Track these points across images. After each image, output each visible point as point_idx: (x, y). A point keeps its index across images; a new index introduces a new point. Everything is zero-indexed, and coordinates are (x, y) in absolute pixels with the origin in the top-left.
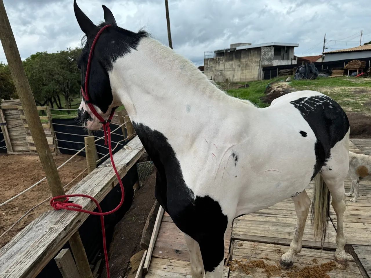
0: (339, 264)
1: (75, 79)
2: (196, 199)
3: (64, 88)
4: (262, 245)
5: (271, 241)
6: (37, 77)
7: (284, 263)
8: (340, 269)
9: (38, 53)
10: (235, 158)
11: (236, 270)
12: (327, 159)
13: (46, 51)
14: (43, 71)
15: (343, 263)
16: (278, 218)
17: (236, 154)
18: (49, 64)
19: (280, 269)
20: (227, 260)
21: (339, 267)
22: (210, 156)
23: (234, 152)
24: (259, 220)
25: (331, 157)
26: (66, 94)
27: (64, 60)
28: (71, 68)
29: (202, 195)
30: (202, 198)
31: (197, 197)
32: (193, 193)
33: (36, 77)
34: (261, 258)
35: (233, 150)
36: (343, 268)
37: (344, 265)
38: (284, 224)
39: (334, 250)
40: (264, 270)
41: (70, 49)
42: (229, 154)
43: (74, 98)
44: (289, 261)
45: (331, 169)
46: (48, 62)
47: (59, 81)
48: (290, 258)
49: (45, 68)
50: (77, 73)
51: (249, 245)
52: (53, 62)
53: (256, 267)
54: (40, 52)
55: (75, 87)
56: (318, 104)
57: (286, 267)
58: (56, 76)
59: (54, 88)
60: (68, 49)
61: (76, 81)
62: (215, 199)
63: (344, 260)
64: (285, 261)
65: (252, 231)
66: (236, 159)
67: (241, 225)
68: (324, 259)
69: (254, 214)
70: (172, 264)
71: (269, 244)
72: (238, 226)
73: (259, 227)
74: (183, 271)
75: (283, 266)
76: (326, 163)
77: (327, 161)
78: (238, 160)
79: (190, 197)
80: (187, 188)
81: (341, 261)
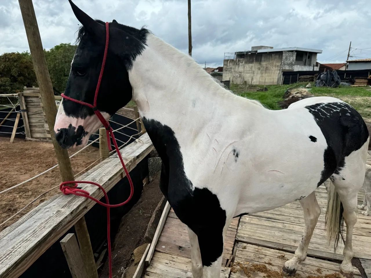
0: (344, 276)
4: (265, 250)
5: (275, 247)
9: (62, 44)
10: (236, 154)
11: (238, 272)
13: (70, 43)
15: (349, 276)
16: (285, 224)
17: (237, 151)
19: (282, 275)
20: (230, 261)
22: (211, 150)
23: (235, 149)
24: (265, 224)
25: (345, 166)
31: (196, 188)
32: (192, 184)
33: (58, 67)
34: (264, 262)
35: (234, 146)
38: (290, 231)
39: (340, 262)
40: (265, 275)
42: (230, 149)
44: (292, 269)
45: (344, 178)
48: (293, 266)
51: (253, 249)
54: (64, 43)
56: (335, 110)
57: (288, 274)
62: (214, 192)
64: (288, 267)
66: (237, 156)
67: (246, 228)
68: (328, 270)
69: (261, 218)
70: (174, 260)
71: (274, 249)
72: (243, 229)
73: (265, 231)
74: (184, 267)
75: (285, 273)
76: (340, 171)
77: (340, 169)
78: (239, 156)
79: (189, 188)
80: (187, 180)
81: (347, 274)
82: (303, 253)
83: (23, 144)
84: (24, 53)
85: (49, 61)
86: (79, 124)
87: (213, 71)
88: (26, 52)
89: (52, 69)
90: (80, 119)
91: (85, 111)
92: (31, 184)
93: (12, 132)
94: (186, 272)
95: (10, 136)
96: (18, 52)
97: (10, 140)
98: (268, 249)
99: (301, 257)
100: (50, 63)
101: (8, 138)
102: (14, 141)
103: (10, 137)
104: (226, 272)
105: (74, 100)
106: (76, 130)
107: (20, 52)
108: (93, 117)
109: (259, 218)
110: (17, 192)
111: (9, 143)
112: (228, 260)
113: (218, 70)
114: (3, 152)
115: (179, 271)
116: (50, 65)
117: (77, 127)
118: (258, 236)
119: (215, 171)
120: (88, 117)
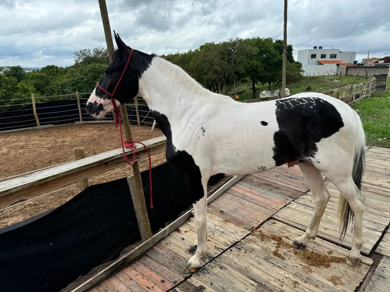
0: (348, 261)
1: (232, 69)
2: (177, 152)
3: (221, 78)
4: (292, 229)
5: (303, 229)
6: (202, 67)
7: (296, 243)
8: (348, 265)
9: (207, 43)
10: (203, 130)
11: (255, 236)
12: (315, 152)
13: (214, 42)
14: (206, 62)
15: (353, 261)
16: (328, 216)
17: (204, 128)
18: (211, 55)
19: (291, 247)
20: (254, 228)
21: (348, 263)
22: (188, 127)
23: (203, 127)
24: (309, 212)
25: (319, 151)
26: (222, 84)
27: (224, 51)
28: (229, 59)
29: (181, 150)
30: (181, 151)
31: (178, 150)
32: (176, 148)
33: (200, 66)
34: (283, 236)
35: (202, 125)
36: (351, 265)
37: (353, 263)
38: (328, 221)
40: (276, 242)
41: (231, 40)
42: (200, 127)
43: (231, 88)
44: (300, 243)
45: (319, 162)
46: (211, 53)
47: (218, 71)
48: (301, 240)
49: (207, 58)
50: (234, 63)
51: (281, 226)
52: (215, 53)
53: (273, 239)
54: (209, 43)
55: (231, 77)
56: (301, 103)
57: (296, 246)
58: (216, 66)
59: (212, 78)
60: (229, 40)
61: (233, 72)
62: (190, 153)
63: (355, 259)
64: (297, 241)
65: (293, 218)
66: (204, 131)
67: (287, 212)
68: (340, 254)
69: (308, 207)
70: (212, 217)
71: (300, 230)
72: (284, 212)
73: (302, 217)
74: (216, 223)
75: (294, 245)
76: (315, 155)
77: (315, 154)
78: (205, 132)
79: (174, 150)
80: (173, 146)
81: (352, 259)
82: (312, 231)
83: (160, 133)
84: (176, 54)
85: (194, 61)
86: (101, 102)
87: (377, 62)
88: (177, 53)
89: (195, 69)
90: (102, 99)
91: (106, 95)
92: (156, 163)
93: (153, 123)
94: (216, 226)
95: (151, 125)
96: (172, 53)
97: (151, 129)
98: (295, 229)
99: (310, 234)
100: (194, 63)
101: (150, 128)
102: (154, 130)
103: (152, 127)
104: (245, 233)
105: (102, 89)
106: (98, 105)
107: (173, 54)
108: (110, 101)
109: (306, 207)
110: (146, 167)
111: (150, 131)
112: (254, 227)
113: (383, 61)
114: (145, 137)
115: (211, 224)
116: (194, 65)
117: (99, 104)
118: (293, 219)
119: (189, 140)
120: (107, 99)
